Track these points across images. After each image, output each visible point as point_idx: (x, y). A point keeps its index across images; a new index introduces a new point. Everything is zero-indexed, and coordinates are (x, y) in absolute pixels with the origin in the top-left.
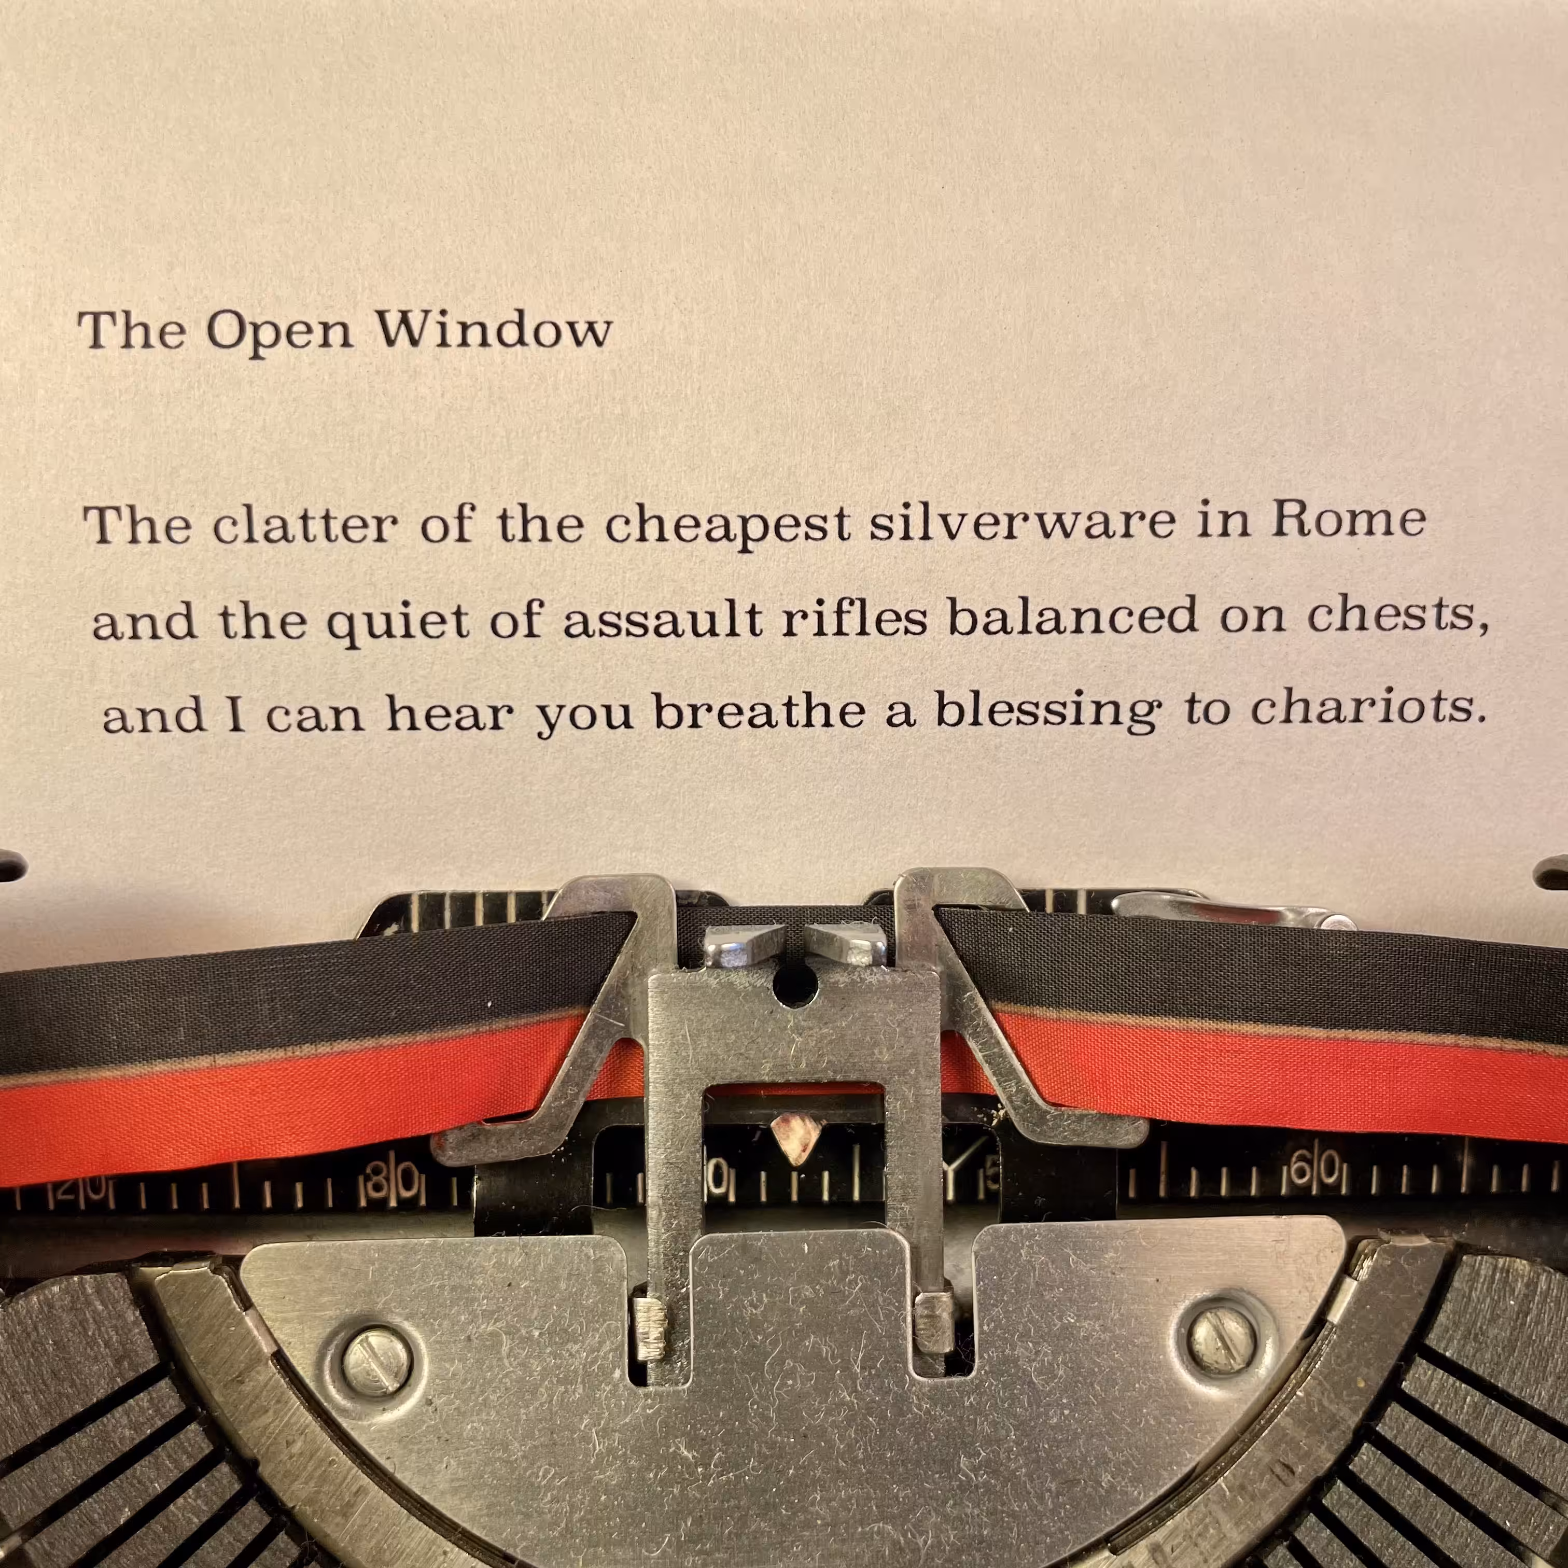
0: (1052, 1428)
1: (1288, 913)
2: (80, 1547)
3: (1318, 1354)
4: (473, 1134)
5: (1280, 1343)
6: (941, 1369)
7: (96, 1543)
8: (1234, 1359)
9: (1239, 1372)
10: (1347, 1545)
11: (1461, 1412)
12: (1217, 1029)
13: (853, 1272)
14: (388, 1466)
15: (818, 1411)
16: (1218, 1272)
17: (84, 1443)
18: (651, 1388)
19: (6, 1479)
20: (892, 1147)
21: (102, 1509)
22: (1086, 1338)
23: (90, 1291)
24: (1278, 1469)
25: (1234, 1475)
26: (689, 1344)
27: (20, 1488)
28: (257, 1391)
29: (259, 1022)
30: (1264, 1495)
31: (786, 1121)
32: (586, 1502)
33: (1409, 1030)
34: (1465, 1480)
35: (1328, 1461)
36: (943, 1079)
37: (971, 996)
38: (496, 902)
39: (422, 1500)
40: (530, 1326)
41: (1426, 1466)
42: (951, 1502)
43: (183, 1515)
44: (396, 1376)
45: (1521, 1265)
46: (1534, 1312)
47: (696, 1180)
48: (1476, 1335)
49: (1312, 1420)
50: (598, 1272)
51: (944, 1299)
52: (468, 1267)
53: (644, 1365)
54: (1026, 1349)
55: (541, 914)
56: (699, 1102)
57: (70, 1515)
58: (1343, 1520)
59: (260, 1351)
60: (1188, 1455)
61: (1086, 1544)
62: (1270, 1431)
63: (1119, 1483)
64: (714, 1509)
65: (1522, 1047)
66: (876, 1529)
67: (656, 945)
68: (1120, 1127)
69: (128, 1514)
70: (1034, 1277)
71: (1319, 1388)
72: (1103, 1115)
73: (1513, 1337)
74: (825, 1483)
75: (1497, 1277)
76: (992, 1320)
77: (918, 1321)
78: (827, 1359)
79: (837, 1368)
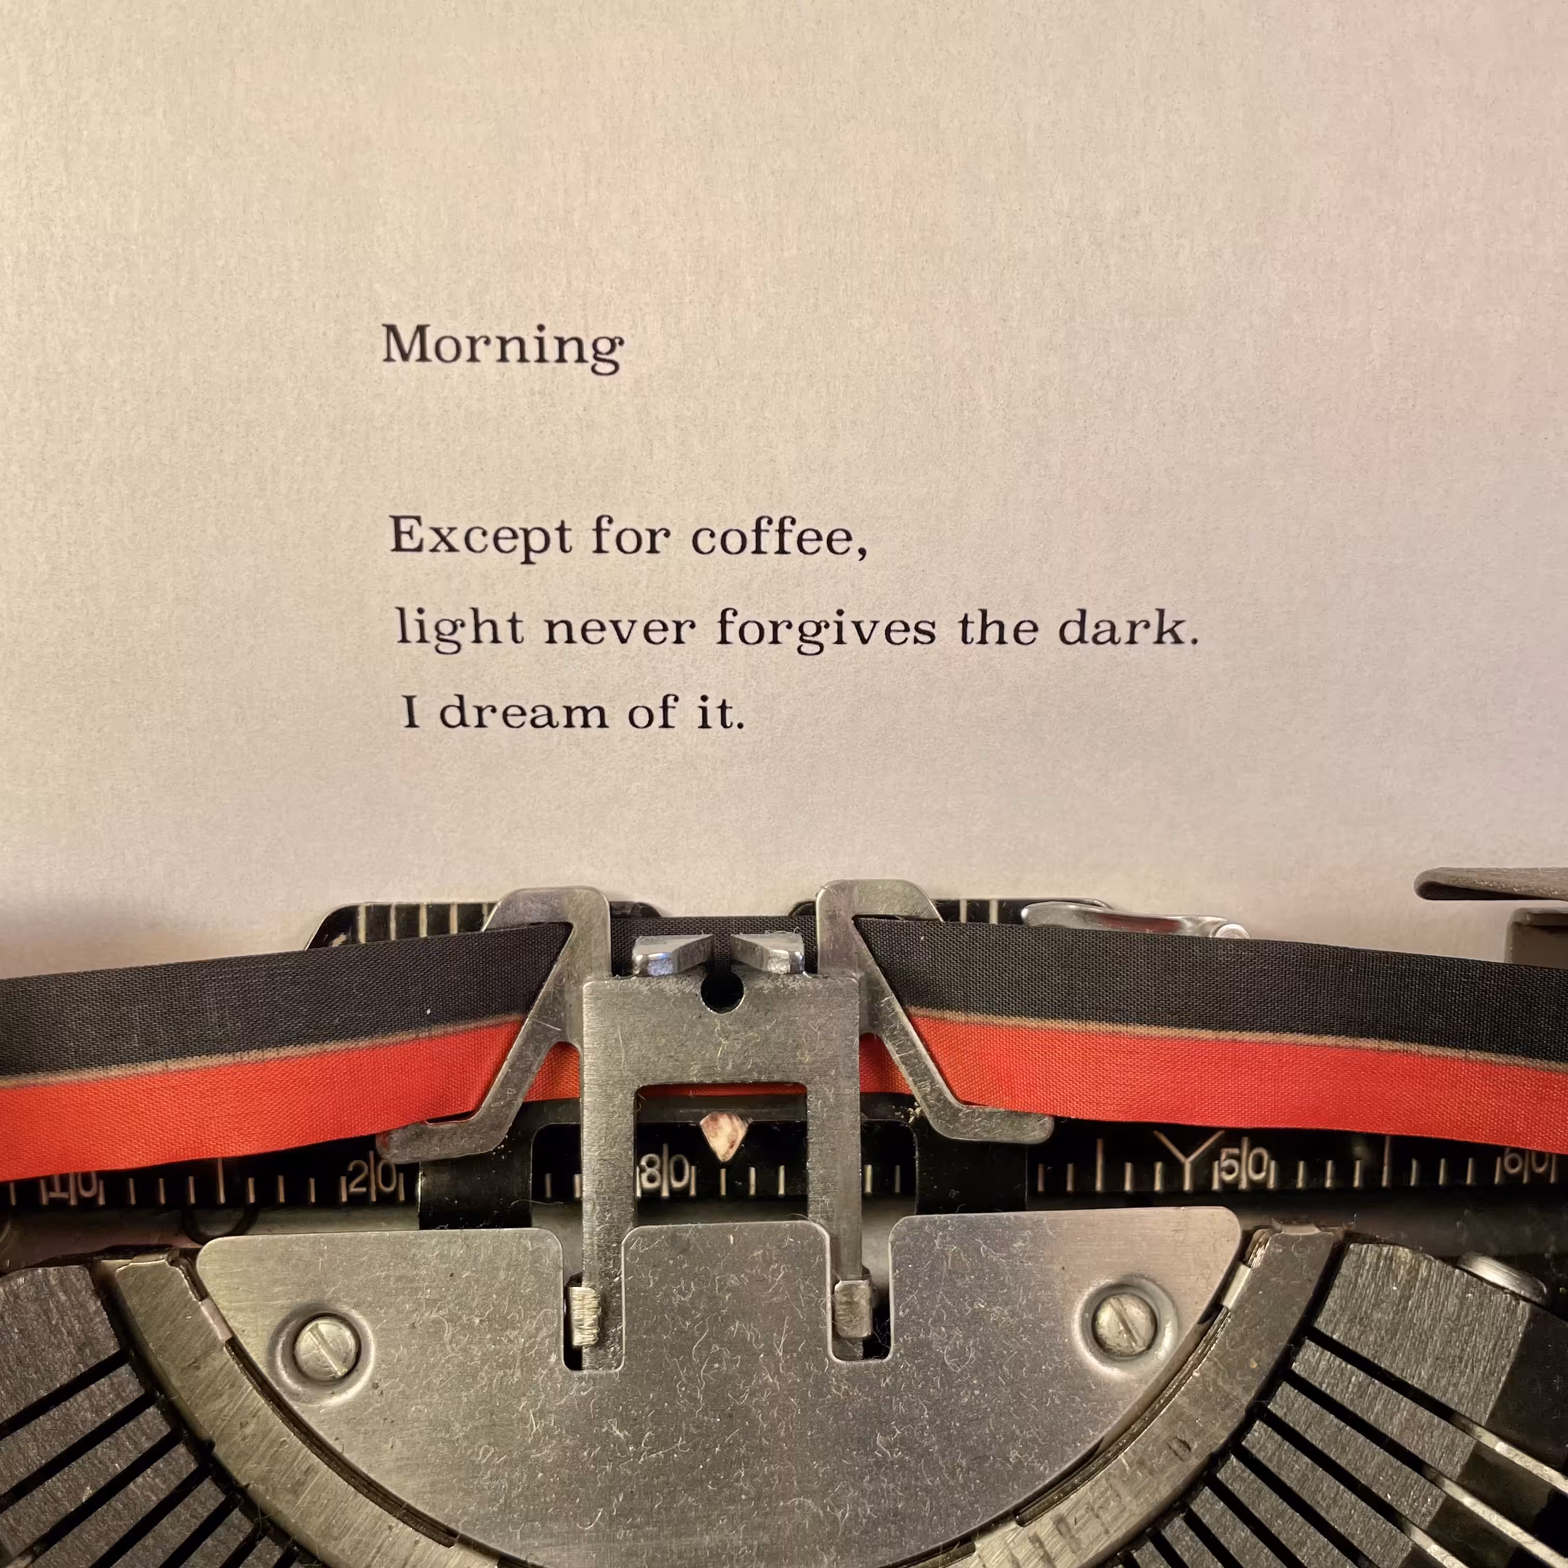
0: (963, 1407)
1: (1186, 921)
2: (44, 1523)
3: (1214, 1336)
4: (417, 1133)
5: (1180, 1327)
6: (860, 1352)
7: (59, 1518)
8: (1135, 1341)
9: (1141, 1354)
10: (1239, 1517)
11: (1347, 1391)
13: (776, 1261)
14: (338, 1448)
15: (742, 1392)
16: (1121, 1260)
17: (49, 1425)
18: (585, 1372)
20: (813, 1143)
21: (64, 1487)
22: (996, 1323)
23: (53, 1283)
24: (1175, 1446)
25: (1134, 1452)
26: (621, 1330)
28: (213, 1375)
30: (1163, 1470)
31: (715, 1119)
32: (524, 1480)
33: (1292, 1032)
34: (1350, 1457)
35: (1223, 1437)
36: (862, 1078)
37: (888, 1001)
38: (439, 913)
39: (369, 1478)
40: (470, 1314)
41: (1314, 1443)
42: (868, 1478)
43: (142, 1493)
44: (344, 1361)
45: (1404, 1253)
46: (1415, 1297)
47: (629, 1177)
48: (1362, 1319)
49: (1208, 1399)
50: (536, 1262)
51: (863, 1287)
52: (412, 1259)
53: (579, 1350)
54: (939, 1333)
55: (481, 925)
56: (631, 1101)
57: (34, 1492)
58: (1236, 1493)
59: (216, 1338)
60: (1091, 1433)
61: (994, 1517)
62: (1168, 1410)
64: (645, 1485)
66: (797, 1503)
67: (590, 954)
68: (1027, 1124)
69: (88, 1492)
70: (947, 1265)
71: (1213, 1369)
72: (1012, 1112)
73: (1396, 1321)
74: (749, 1460)
75: (1381, 1264)
76: (907, 1306)
77: (837, 1307)
78: (751, 1343)
79: (761, 1351)
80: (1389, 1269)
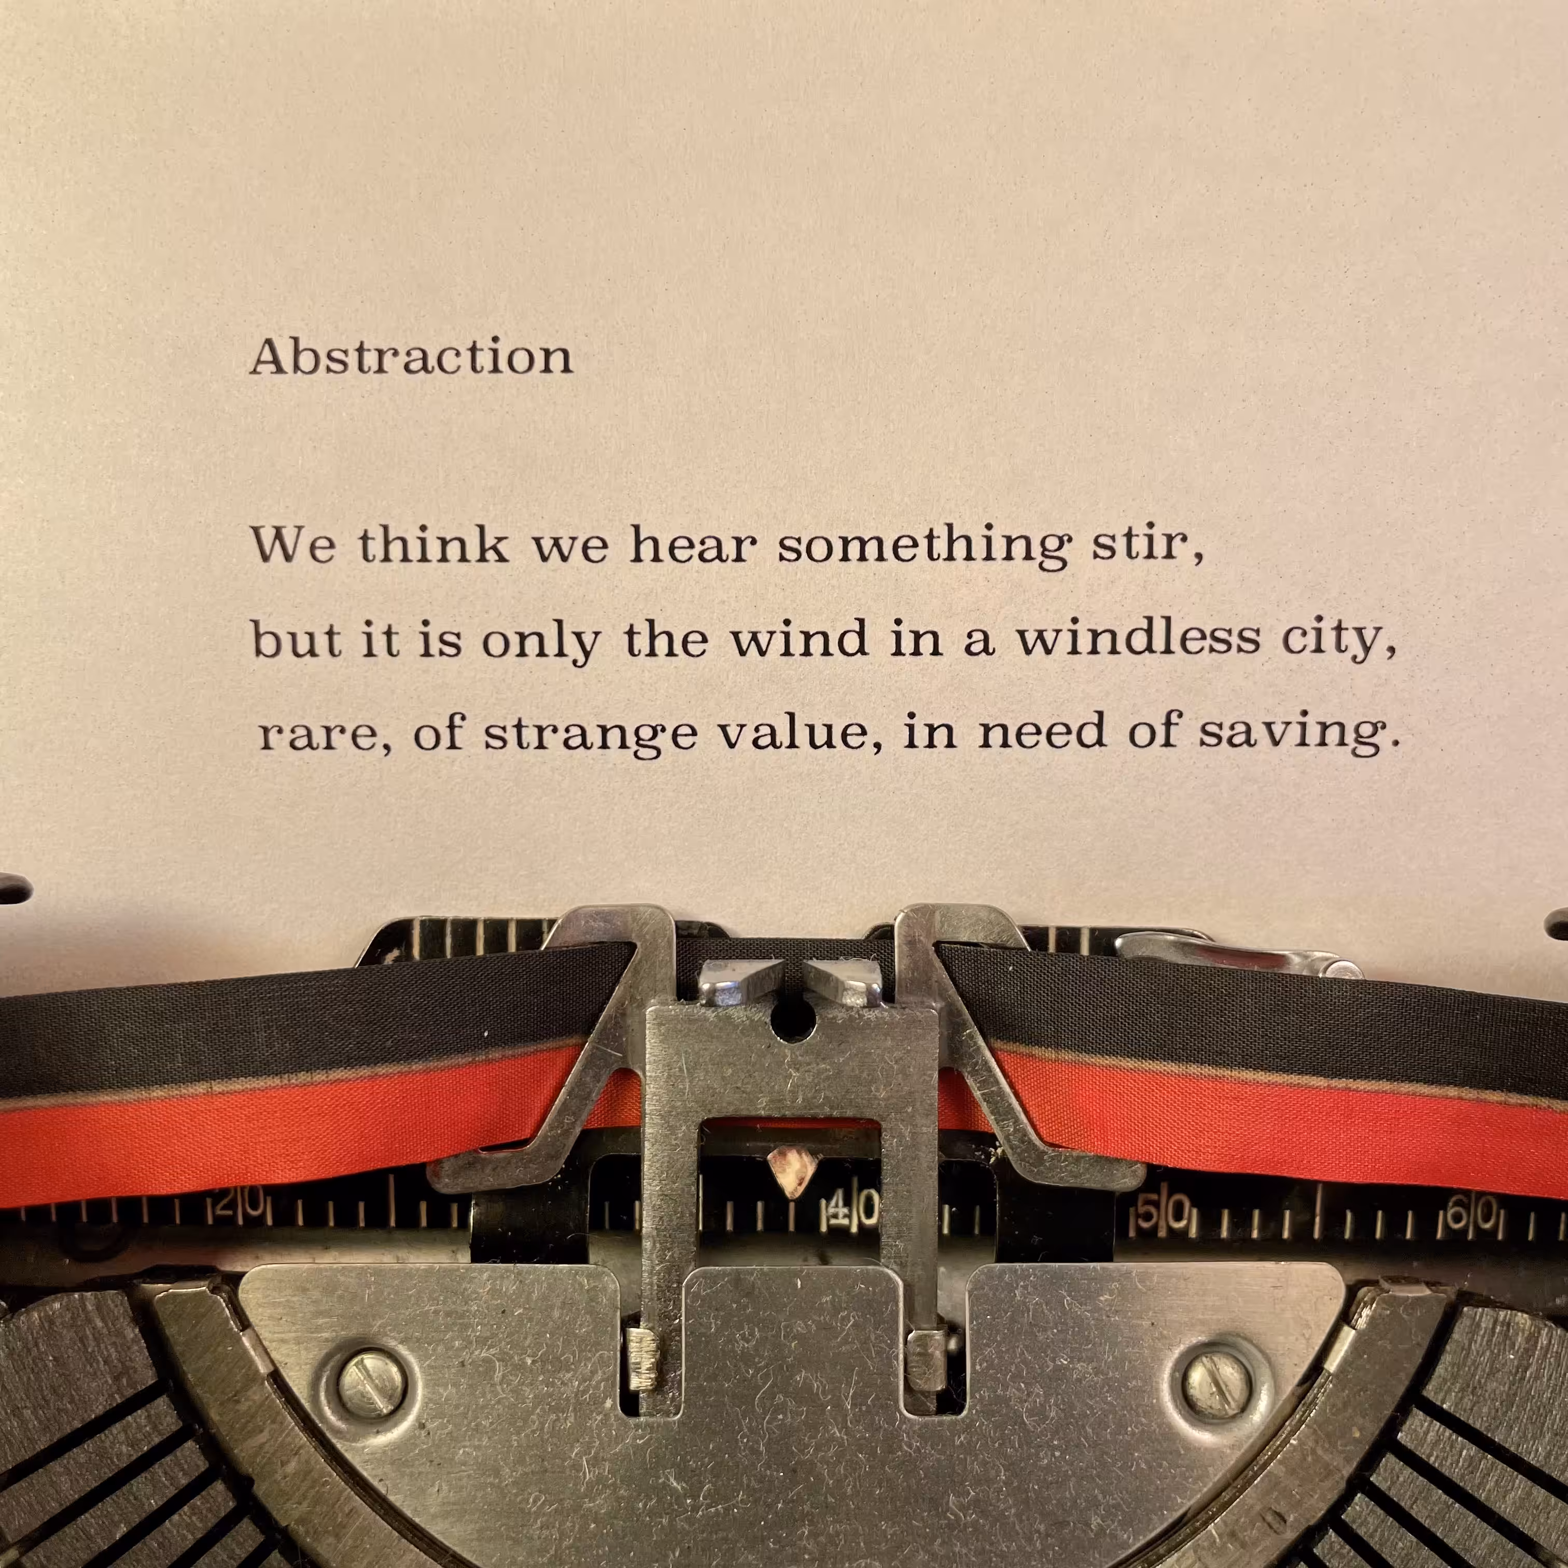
0: (1043, 1469)
1: (1293, 957)
2: (75, 1561)
3: (1313, 1402)
4: (469, 1163)
5: (1276, 1390)
6: (933, 1407)
7: (92, 1558)
8: (1228, 1403)
9: (1234, 1417)
11: (1457, 1465)
12: (1216, 1076)
13: (846, 1309)
14: (381, 1489)
15: (807, 1446)
16: (1215, 1317)
17: (82, 1458)
18: (642, 1419)
19: (5, 1493)
20: (887, 1184)
21: (98, 1524)
22: (1079, 1380)
23: (90, 1308)
24: (1269, 1518)
25: (1225, 1522)
26: (681, 1375)
27: (18, 1503)
28: (253, 1410)
29: (255, 1050)
30: (1255, 1543)
31: (783, 1154)
32: (576, 1531)
34: (1458, 1536)
35: (1320, 1510)
36: (940, 1116)
37: (970, 1033)
38: (497, 929)
39: (413, 1522)
40: (522, 1354)
41: (1420, 1519)
42: (939, 1541)
43: (178, 1532)
44: (390, 1398)
45: (1522, 1319)
46: (1534, 1367)
47: (691, 1214)
48: (1475, 1388)
49: (1306, 1469)
50: (592, 1300)
51: (937, 1337)
52: (463, 1294)
53: (636, 1394)
54: (1019, 1389)
55: (541, 943)
56: (695, 1135)
57: (66, 1529)
59: (257, 1371)
60: (1179, 1500)
62: (1262, 1479)
63: (1109, 1526)
64: (702, 1541)
65: (1527, 1102)
66: (863, 1565)
67: (654, 976)
68: (1117, 1170)
69: (123, 1529)
70: (1028, 1318)
71: (1313, 1437)
72: (1100, 1157)
73: (1512, 1392)
74: (813, 1517)
75: (1497, 1331)
76: (983, 1360)
77: (910, 1359)
78: (817, 1394)
79: (828, 1403)
80: (1506, 1336)
